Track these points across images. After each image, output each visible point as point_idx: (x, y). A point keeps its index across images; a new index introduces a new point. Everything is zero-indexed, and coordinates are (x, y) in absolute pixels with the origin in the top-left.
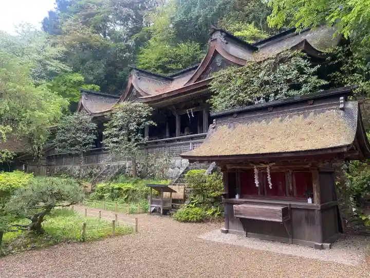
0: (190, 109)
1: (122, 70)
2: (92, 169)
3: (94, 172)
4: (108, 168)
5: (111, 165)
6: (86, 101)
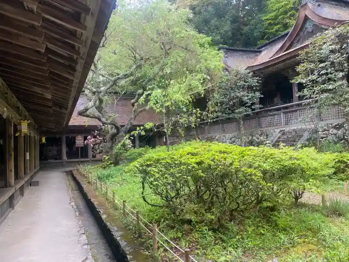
1: (247, 25)
2: (252, 136)
3: (256, 139)
4: (283, 134)
5: (287, 129)
6: (226, 59)
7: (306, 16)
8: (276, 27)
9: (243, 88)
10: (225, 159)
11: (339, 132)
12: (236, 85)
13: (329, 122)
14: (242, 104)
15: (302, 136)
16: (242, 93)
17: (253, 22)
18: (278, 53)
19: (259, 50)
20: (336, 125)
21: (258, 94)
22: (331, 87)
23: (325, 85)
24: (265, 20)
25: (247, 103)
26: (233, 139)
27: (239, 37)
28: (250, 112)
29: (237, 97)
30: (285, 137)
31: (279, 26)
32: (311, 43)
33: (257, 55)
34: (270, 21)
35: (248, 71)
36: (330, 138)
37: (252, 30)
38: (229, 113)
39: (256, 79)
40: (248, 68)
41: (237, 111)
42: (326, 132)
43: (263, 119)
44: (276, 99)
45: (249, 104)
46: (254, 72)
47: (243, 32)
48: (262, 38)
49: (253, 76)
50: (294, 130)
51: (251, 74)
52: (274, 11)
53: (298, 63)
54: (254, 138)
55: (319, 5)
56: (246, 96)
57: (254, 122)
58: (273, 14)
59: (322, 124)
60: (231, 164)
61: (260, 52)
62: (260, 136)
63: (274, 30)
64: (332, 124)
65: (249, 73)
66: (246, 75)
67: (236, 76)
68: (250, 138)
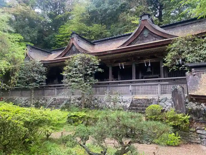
0: (121, 63)
1: (47, 36)
2: (38, 100)
3: (40, 102)
4: (55, 100)
5: (57, 98)
6: (30, 52)
7: (73, 43)
8: (62, 43)
9: (36, 72)
10: (5, 115)
11: (80, 101)
12: (32, 70)
13: (76, 96)
14: (34, 81)
15: (63, 102)
16: (35, 75)
17: (50, 36)
18: (58, 57)
19: (50, 52)
20: (79, 98)
21: (44, 77)
22: (76, 80)
23: (75, 79)
24: (57, 37)
25: (37, 81)
26: (26, 101)
27: (41, 41)
28: (38, 86)
29: (32, 76)
30: (56, 102)
31: (63, 42)
32: (72, 57)
33: (49, 55)
34: (59, 38)
35: (41, 63)
36: (75, 104)
37: (49, 40)
38: (25, 85)
39: (44, 68)
40: (42, 61)
41: (30, 84)
42: (74, 101)
43: (46, 91)
44: (55, 81)
45: (38, 82)
46: (44, 64)
47: (44, 39)
48: (54, 46)
49: (43, 66)
50: (60, 99)
51: (42, 65)
52: (62, 34)
53: (65, 65)
54: (39, 101)
55: (79, 41)
56: (37, 77)
57: (40, 92)
58: (61, 36)
59: (73, 97)
60: (7, 118)
61: (51, 53)
62: (43, 100)
63: (61, 44)
64: (77, 97)
65: (41, 64)
66: (39, 65)
67: (33, 64)
68: (37, 101)
